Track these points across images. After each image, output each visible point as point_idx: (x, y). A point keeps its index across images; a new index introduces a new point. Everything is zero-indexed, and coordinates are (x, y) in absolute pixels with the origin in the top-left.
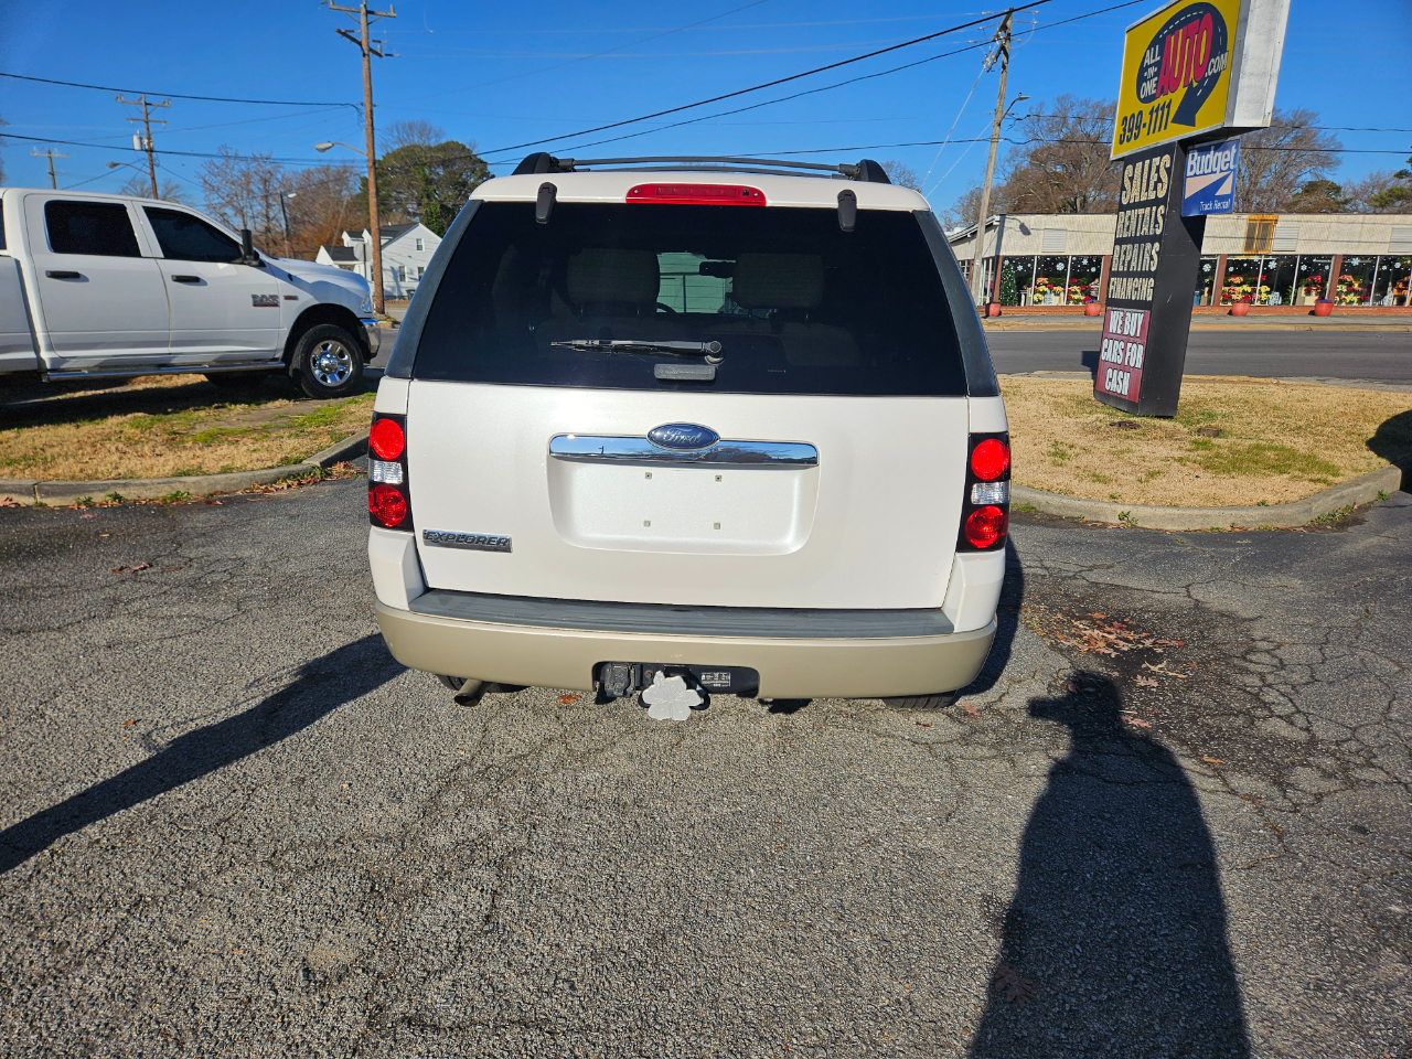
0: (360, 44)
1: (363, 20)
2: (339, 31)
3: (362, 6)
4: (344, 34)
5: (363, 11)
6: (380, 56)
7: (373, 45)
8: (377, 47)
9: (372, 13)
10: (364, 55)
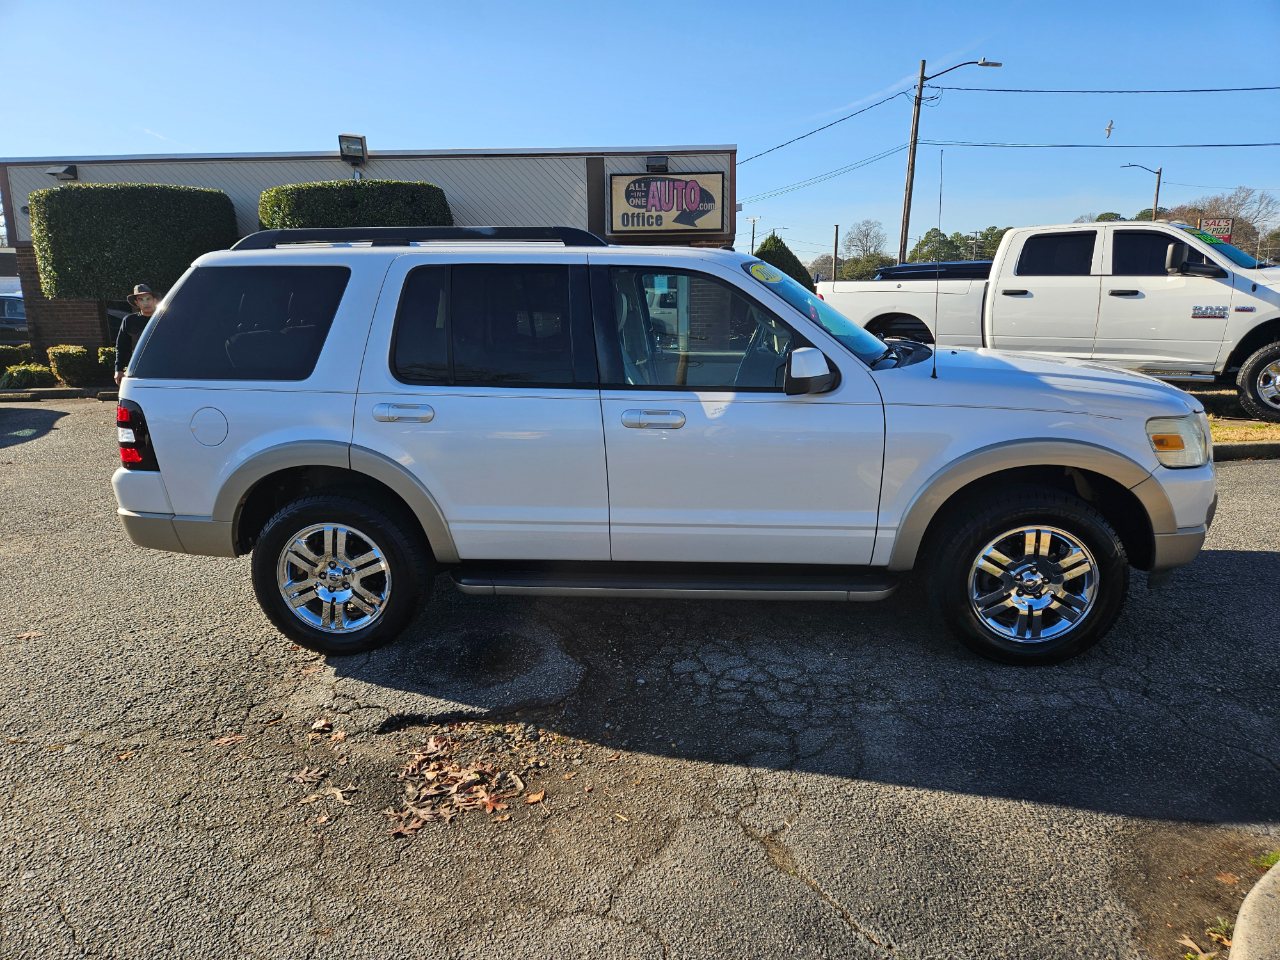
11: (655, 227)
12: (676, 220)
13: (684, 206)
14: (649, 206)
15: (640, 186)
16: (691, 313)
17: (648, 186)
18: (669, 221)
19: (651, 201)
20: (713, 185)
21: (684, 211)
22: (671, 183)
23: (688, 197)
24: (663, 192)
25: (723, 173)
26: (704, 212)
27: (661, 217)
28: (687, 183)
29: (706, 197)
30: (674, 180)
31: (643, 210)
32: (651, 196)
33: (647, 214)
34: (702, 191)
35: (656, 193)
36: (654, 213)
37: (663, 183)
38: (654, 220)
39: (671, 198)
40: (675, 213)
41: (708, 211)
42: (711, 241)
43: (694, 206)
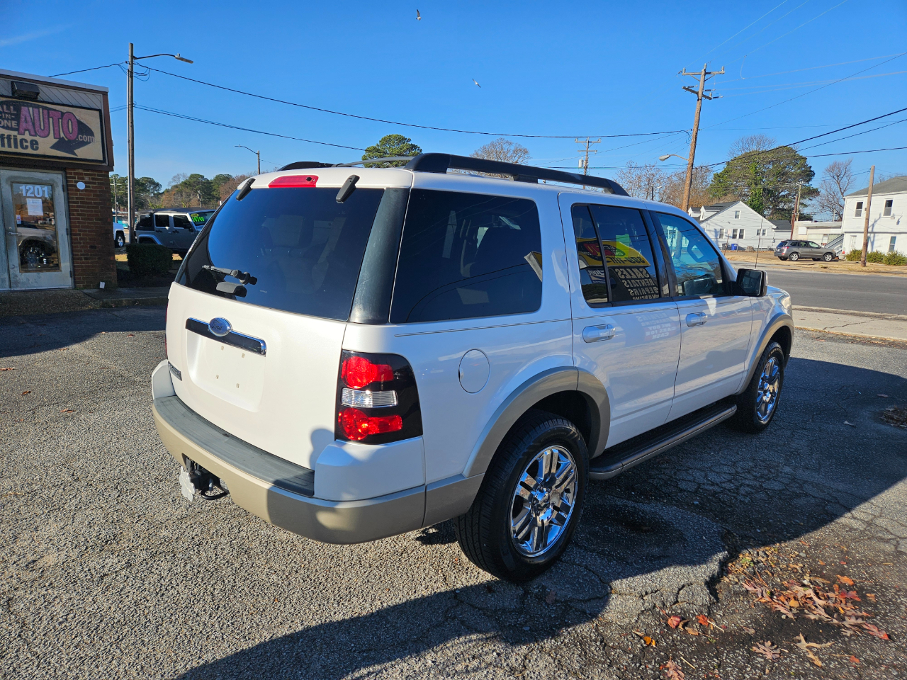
0: (697, 93)
1: (702, 78)
2: (685, 88)
3: (703, 70)
4: (688, 89)
5: (703, 73)
6: (710, 99)
7: (705, 93)
8: (709, 94)
9: (709, 73)
10: (698, 100)
11: (29, 151)
12: (54, 147)
13: (62, 135)
14: (21, 130)
15: (8, 109)
16: (71, 235)
17: (18, 109)
18: (46, 146)
19: (23, 125)
20: (92, 121)
21: (61, 140)
22: (46, 112)
23: (65, 126)
24: (36, 118)
25: (100, 111)
26: (84, 144)
27: (37, 143)
28: (63, 114)
29: (84, 129)
30: (49, 109)
31: (15, 133)
32: (23, 120)
33: (19, 137)
34: (80, 123)
35: (28, 119)
36: (27, 136)
37: (36, 110)
38: (29, 144)
39: (47, 125)
40: (52, 140)
41: (88, 143)
42: (88, 170)
43: (73, 137)
